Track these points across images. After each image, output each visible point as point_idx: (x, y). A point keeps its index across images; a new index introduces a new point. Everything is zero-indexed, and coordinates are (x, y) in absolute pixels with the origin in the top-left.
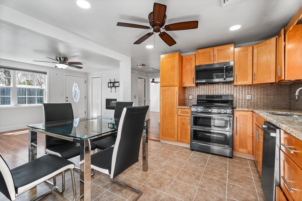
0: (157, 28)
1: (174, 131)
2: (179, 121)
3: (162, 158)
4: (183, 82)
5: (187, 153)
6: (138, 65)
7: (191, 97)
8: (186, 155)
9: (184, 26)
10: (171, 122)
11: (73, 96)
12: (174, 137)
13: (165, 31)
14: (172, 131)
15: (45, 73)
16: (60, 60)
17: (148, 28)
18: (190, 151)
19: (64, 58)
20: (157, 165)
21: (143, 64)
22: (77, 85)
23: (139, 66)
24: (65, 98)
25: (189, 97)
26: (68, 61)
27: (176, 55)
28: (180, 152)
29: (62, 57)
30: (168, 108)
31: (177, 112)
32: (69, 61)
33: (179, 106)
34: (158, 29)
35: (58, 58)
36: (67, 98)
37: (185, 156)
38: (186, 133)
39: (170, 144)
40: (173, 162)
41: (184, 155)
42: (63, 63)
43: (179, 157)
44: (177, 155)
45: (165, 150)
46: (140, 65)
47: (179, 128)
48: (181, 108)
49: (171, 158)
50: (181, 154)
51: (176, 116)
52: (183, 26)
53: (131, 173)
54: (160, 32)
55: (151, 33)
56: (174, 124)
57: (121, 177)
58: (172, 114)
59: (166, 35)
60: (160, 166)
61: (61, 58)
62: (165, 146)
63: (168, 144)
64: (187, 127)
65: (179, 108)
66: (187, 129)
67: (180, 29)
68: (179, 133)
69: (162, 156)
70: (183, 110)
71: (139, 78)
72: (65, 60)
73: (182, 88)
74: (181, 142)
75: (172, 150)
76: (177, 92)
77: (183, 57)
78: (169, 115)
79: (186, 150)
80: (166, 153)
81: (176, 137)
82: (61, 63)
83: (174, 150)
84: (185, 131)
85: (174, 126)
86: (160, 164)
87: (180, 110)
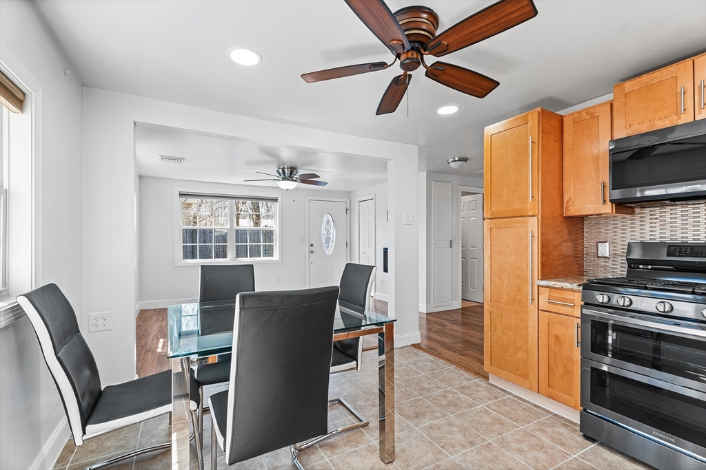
0: (408, 59)
1: (527, 357)
2: (543, 327)
3: (459, 436)
4: (566, 199)
5: (563, 445)
6: (450, 160)
7: (604, 250)
8: (551, 452)
9: (487, 25)
10: (516, 326)
11: (324, 241)
12: (526, 377)
13: (435, 59)
14: (520, 355)
15: (275, 200)
16: (284, 173)
17: (382, 65)
18: (581, 439)
19: (290, 168)
20: (430, 455)
21: (462, 156)
22: (330, 219)
23: (453, 165)
24: (307, 246)
25: (600, 248)
26: (299, 173)
27: (530, 118)
28: (536, 433)
29: (288, 168)
30: (506, 282)
31: (536, 298)
32: (301, 172)
33: (542, 279)
34: (413, 59)
35: (280, 170)
36: (312, 245)
37: (546, 453)
38: (568, 372)
39: (515, 396)
40: (489, 461)
41: (542, 448)
42: (289, 180)
43: (519, 450)
44: (518, 441)
45: (486, 412)
46: (455, 161)
47: (543, 352)
48: (548, 287)
49: (490, 444)
50: (533, 441)
51: (533, 309)
52: (484, 27)
53: (348, 455)
54: (425, 66)
55: (400, 76)
56: (527, 335)
57: (320, 458)
58: (520, 303)
59: (449, 70)
60: (438, 461)
61: (286, 170)
62: (496, 398)
63: (509, 393)
64: (573, 353)
65: (542, 286)
66: (570, 359)
67: (477, 39)
68: (544, 368)
69: (464, 430)
70: (556, 294)
71: (465, 194)
72: (291, 173)
73: (561, 219)
74: (551, 397)
75: (511, 418)
76: (536, 235)
77: (565, 119)
78: (509, 304)
79: (563, 430)
80: (484, 423)
81: (533, 376)
82: (284, 179)
83: (516, 421)
84: (565, 366)
85: (527, 343)
86: (440, 452)
87: (545, 294)
